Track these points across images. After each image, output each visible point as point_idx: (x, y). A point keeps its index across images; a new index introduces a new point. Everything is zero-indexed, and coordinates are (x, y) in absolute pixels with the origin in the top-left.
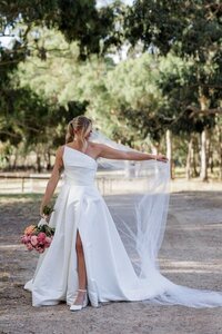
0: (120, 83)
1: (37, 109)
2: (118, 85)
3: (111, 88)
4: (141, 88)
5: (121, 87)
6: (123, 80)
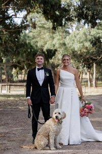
0: (72, 41)
2: (71, 43)
3: (68, 44)
4: (82, 44)
5: (73, 44)
6: (74, 40)
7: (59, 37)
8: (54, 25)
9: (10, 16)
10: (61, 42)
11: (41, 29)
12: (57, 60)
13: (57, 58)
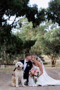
1: (19, 43)
3: (46, 38)
4: (54, 38)
5: (49, 38)
6: (49, 36)
7: (39, 34)
8: (34, 25)
9: (5, 19)
10: (41, 37)
11: (28, 29)
12: (39, 50)
13: (39, 48)
